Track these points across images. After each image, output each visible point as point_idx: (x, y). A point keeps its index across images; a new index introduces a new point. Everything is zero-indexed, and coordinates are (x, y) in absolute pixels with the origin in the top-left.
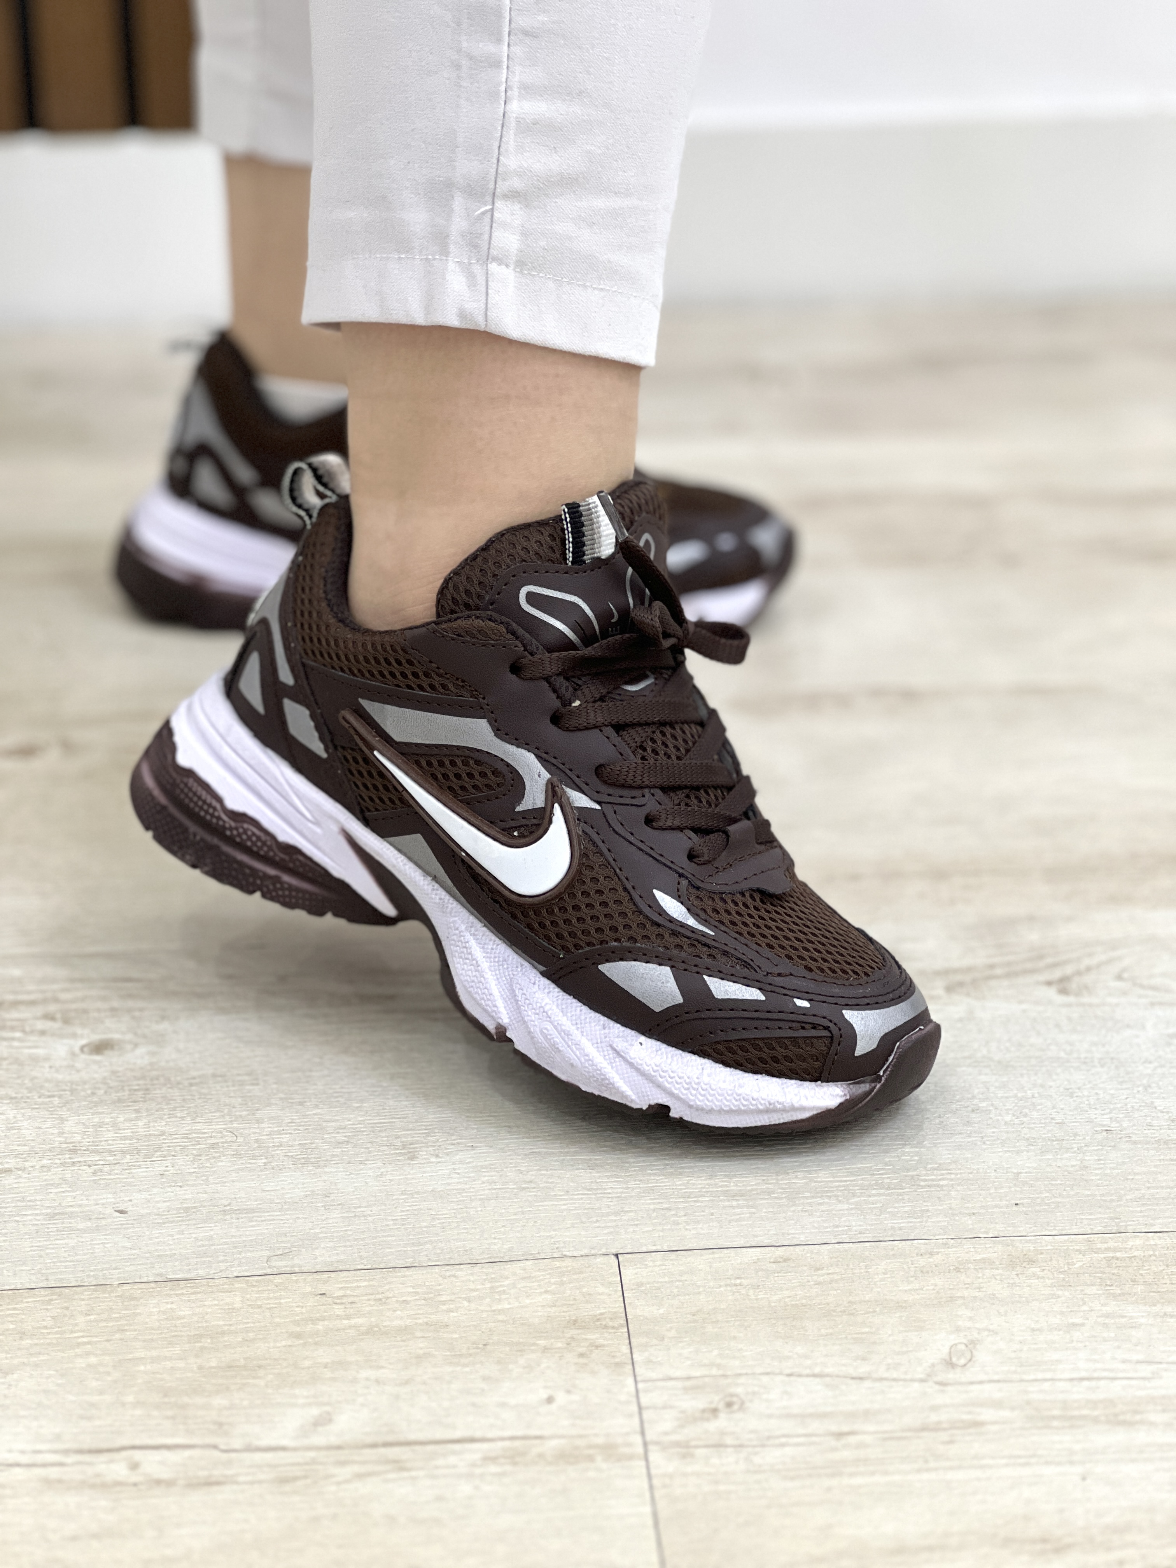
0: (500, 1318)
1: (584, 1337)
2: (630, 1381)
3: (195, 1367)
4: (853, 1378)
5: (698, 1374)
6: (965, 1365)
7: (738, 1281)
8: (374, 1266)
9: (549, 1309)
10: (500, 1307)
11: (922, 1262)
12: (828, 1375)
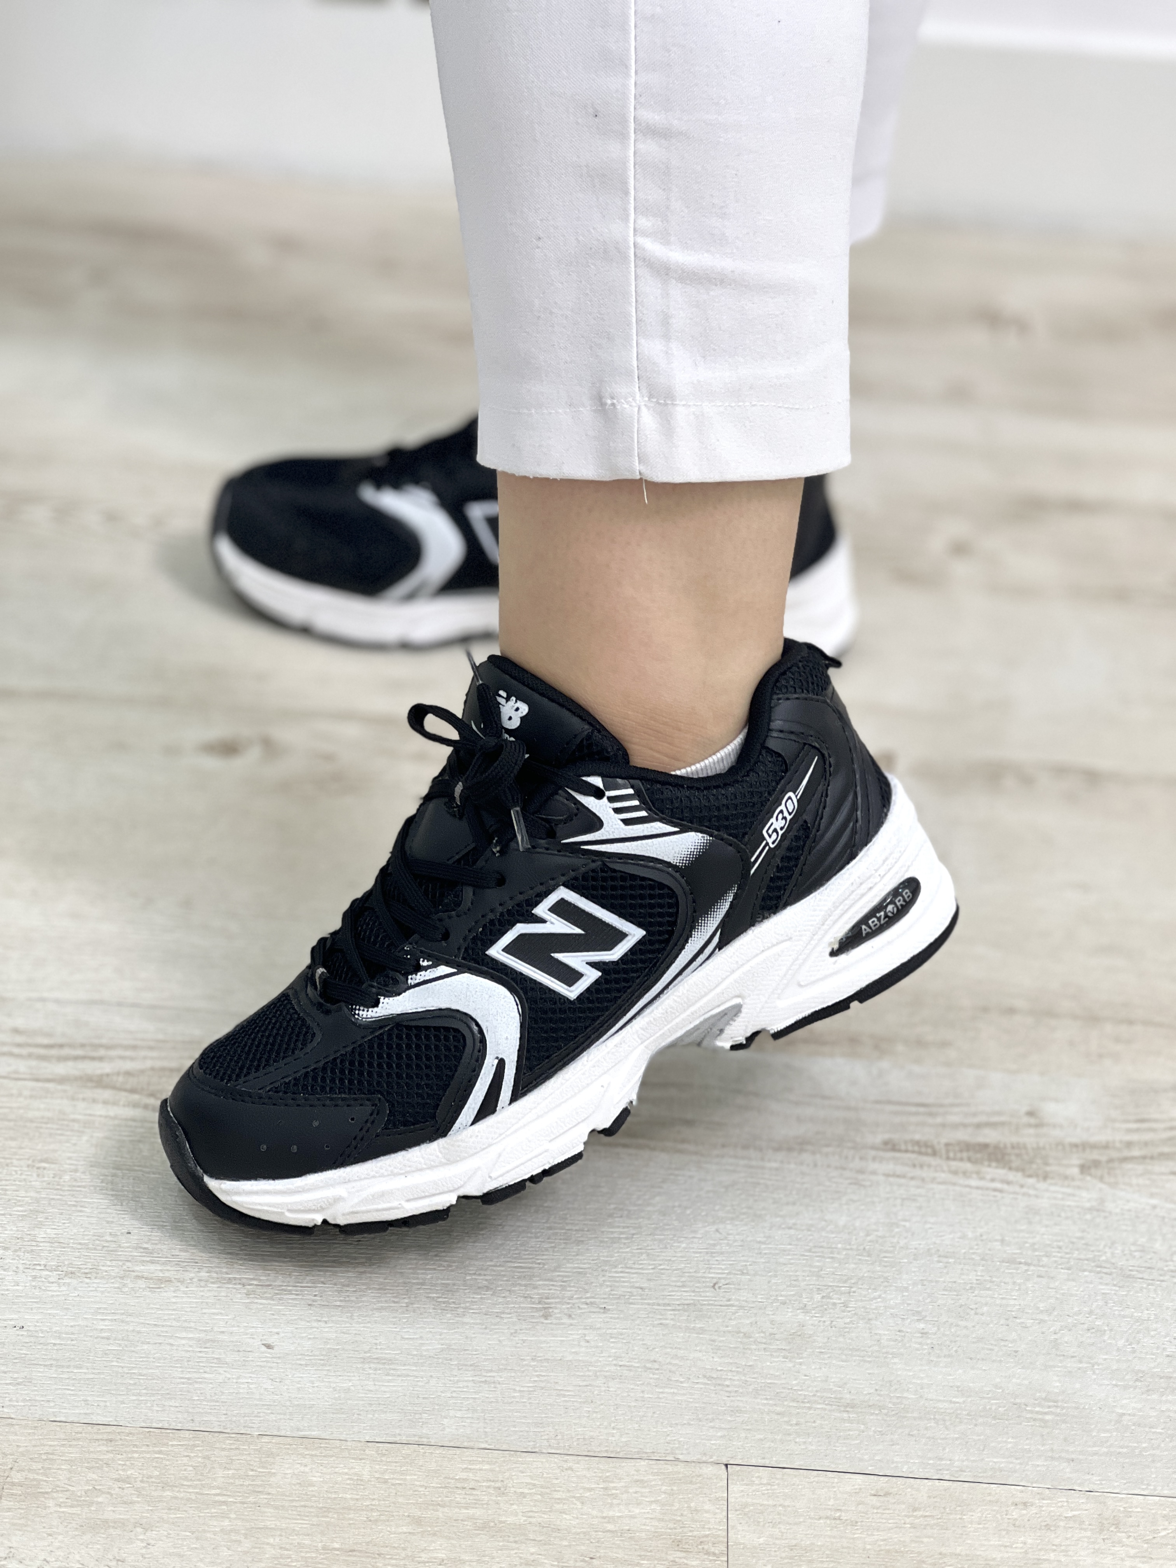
8: (498, 1447)
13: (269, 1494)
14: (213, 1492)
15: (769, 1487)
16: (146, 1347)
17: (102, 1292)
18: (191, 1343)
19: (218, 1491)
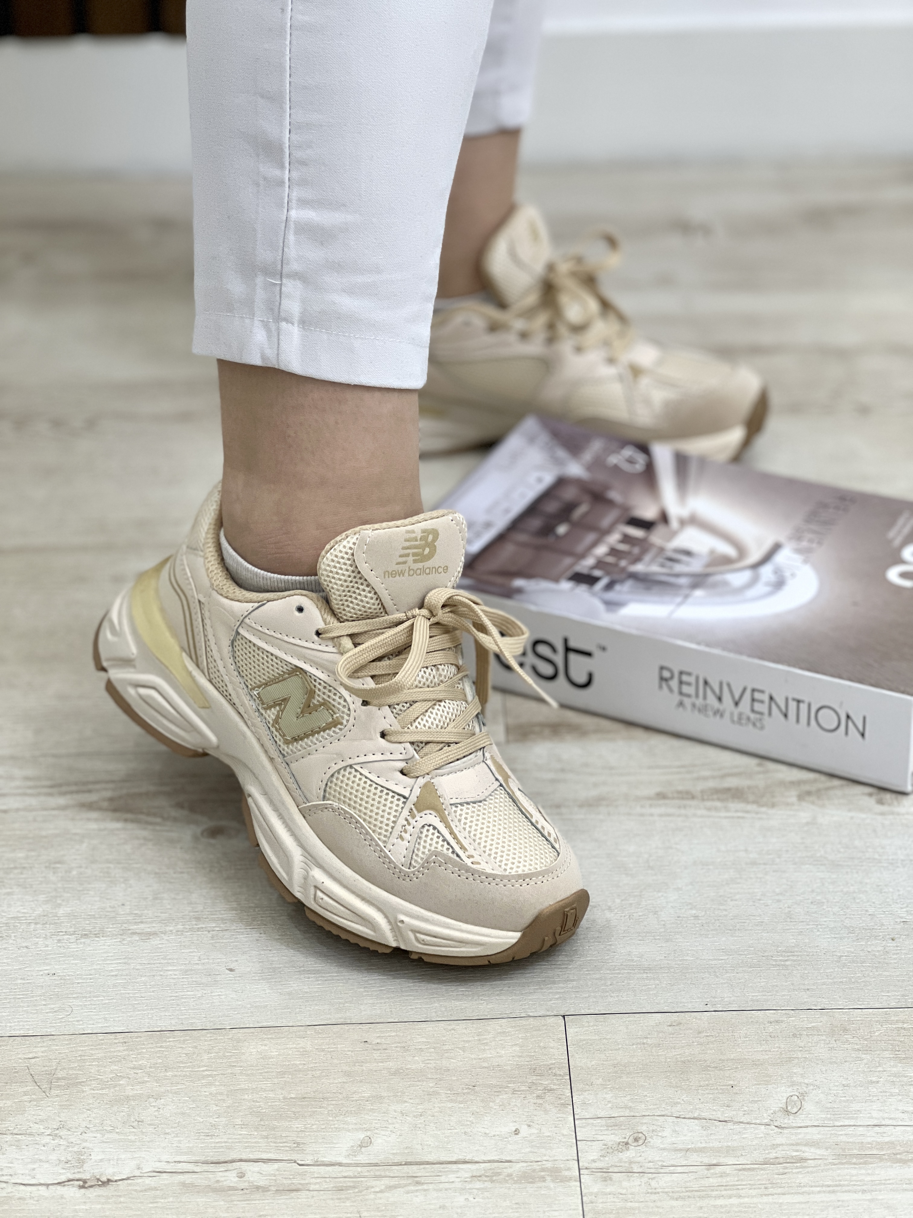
0: (484, 1064)
1: (540, 1082)
2: (571, 1120)
3: (281, 1098)
4: (720, 1121)
5: (616, 1115)
6: (796, 1113)
7: (645, 1040)
9: (517, 1059)
10: (484, 1056)
11: (771, 1028)
12: (704, 1119)
13: (241, 1067)
14: (202, 1069)
15: (595, 1027)
16: (143, 979)
17: (109, 946)
18: (175, 973)
19: (205, 1068)
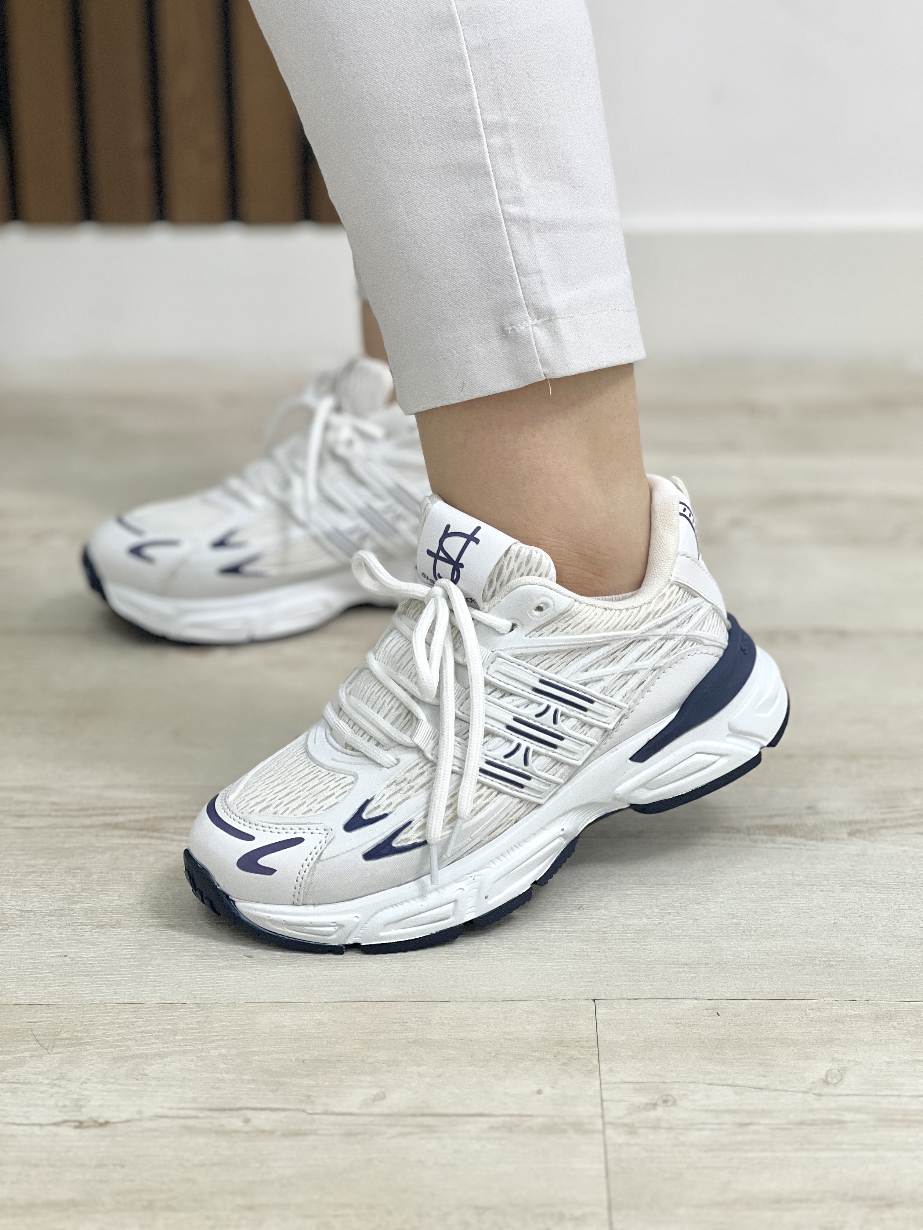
0: (509, 1037)
1: (566, 1052)
2: (598, 1083)
3: (293, 1059)
4: (755, 1088)
5: (645, 1081)
6: (836, 1083)
7: (679, 1021)
9: (543, 1033)
10: (509, 1030)
11: (812, 1015)
12: (737, 1086)
